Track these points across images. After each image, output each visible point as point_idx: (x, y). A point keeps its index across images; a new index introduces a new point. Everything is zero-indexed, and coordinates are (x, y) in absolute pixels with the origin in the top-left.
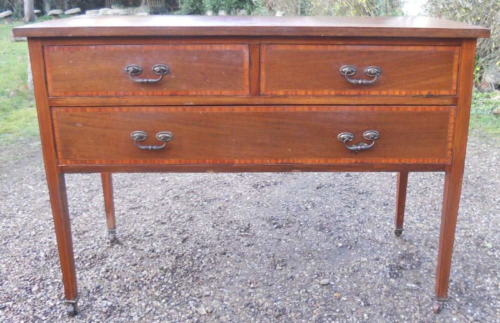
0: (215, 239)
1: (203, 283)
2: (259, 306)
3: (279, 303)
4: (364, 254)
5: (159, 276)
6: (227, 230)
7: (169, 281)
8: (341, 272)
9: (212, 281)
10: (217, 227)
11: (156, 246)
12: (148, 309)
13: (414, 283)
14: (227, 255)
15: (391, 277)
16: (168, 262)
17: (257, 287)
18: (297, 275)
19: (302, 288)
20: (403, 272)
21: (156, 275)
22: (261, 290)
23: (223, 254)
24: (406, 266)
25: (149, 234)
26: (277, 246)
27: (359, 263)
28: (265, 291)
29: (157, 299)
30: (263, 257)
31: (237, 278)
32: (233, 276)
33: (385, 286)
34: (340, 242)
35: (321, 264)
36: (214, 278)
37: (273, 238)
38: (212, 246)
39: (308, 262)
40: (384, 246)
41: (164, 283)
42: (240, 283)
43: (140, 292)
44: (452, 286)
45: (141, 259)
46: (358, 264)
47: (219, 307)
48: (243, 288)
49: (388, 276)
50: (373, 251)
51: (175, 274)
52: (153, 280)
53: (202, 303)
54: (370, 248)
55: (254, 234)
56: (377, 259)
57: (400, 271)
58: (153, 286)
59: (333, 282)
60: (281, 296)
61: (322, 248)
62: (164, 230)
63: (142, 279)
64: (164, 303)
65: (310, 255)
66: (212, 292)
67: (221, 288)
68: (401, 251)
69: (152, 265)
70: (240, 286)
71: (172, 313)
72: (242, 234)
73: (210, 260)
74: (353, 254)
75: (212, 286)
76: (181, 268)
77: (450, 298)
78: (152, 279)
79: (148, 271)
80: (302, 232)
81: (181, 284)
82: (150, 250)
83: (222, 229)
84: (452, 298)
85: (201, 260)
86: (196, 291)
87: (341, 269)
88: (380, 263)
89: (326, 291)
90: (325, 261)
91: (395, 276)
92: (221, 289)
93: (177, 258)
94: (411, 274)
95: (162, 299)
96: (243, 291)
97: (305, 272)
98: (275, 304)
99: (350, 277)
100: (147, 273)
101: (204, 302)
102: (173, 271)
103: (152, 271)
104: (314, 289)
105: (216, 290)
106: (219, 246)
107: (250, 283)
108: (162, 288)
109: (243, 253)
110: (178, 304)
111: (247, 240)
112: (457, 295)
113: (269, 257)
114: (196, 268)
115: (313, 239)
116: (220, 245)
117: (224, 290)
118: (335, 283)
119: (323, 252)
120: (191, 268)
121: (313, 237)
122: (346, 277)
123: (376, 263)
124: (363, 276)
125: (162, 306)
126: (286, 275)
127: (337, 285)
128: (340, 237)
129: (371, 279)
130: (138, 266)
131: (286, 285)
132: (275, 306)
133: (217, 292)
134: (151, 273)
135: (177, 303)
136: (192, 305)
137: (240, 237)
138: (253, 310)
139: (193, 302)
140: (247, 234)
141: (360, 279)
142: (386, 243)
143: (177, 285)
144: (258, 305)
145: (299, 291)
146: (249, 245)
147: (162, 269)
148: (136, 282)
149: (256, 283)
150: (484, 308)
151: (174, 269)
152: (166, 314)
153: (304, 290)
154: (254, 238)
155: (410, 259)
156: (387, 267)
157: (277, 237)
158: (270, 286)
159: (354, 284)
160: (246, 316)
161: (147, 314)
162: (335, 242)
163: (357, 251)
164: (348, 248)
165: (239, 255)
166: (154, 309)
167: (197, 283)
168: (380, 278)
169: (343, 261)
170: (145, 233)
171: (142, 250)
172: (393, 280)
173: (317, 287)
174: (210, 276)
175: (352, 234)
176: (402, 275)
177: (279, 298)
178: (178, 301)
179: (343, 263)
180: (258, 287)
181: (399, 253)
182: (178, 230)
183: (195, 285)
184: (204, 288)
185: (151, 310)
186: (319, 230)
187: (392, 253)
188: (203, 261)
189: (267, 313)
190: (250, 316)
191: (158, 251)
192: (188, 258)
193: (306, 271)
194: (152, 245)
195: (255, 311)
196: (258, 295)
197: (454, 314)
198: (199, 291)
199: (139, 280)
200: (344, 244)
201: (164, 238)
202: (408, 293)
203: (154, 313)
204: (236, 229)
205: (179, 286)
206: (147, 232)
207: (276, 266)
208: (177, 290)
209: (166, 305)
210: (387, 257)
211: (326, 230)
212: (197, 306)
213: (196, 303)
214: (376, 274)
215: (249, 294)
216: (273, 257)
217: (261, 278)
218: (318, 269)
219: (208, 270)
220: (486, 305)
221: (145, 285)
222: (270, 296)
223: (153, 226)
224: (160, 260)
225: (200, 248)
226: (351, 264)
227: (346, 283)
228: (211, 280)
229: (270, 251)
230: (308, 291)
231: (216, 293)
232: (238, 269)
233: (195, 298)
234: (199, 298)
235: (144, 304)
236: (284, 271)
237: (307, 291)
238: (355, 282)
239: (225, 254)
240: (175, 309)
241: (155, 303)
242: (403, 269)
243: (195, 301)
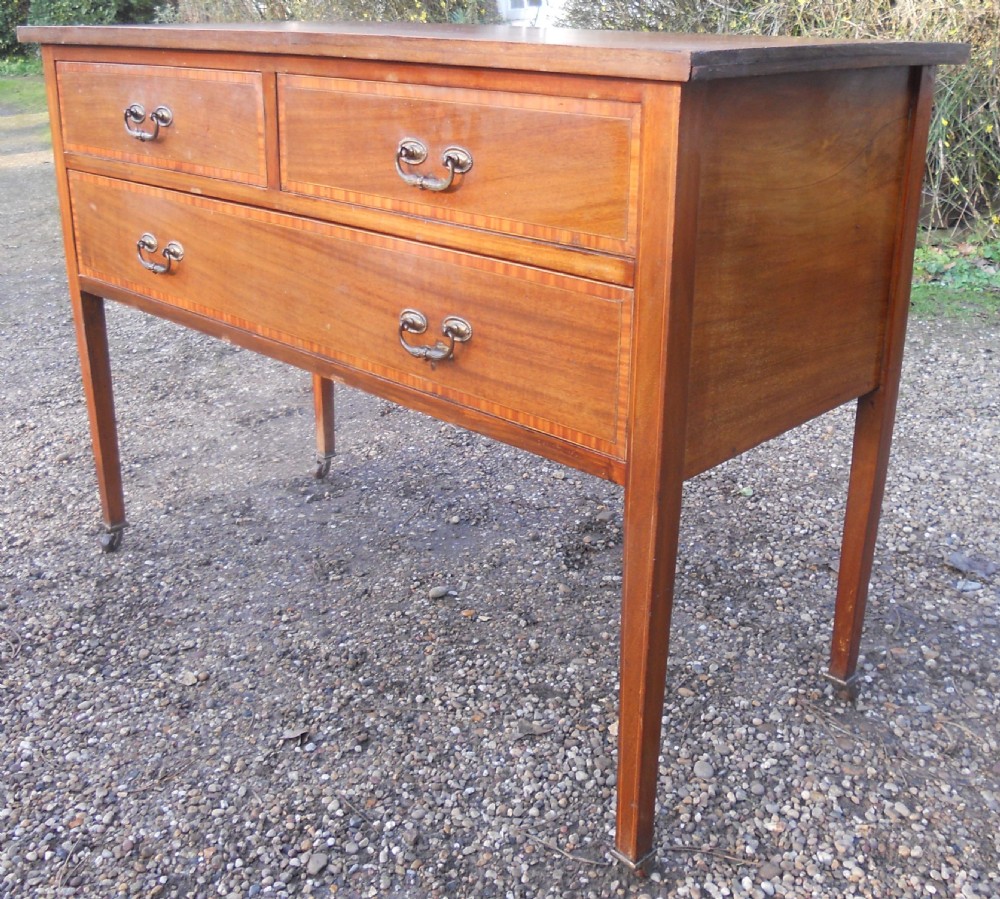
0: (177, 537)
1: (173, 626)
2: (309, 655)
3: (350, 642)
4: (506, 533)
5: (67, 625)
6: (202, 517)
7: (95, 632)
8: (468, 571)
9: (193, 620)
10: (178, 512)
11: (44, 566)
12: (59, 692)
13: (616, 575)
14: (215, 565)
15: (570, 568)
16: (83, 595)
17: (296, 620)
18: (376, 587)
19: (393, 610)
20: (592, 556)
21: (60, 623)
22: (306, 624)
23: (205, 564)
24: (595, 545)
25: (18, 542)
26: (320, 536)
27: (500, 550)
28: (315, 624)
29: (75, 669)
30: (295, 561)
31: (248, 607)
32: (237, 605)
33: (561, 587)
34: (453, 514)
35: (423, 560)
36: (196, 614)
37: (308, 522)
38: (175, 551)
39: (395, 560)
40: (545, 513)
41: (84, 637)
42: (257, 615)
43: (30, 661)
44: (689, 571)
45: (13, 596)
46: (498, 552)
47: (221, 667)
48: (266, 624)
49: (564, 567)
50: (523, 524)
51: (104, 616)
52: (56, 634)
53: (182, 665)
54: (517, 520)
55: (265, 519)
56: (536, 538)
57: (585, 555)
58: (59, 646)
59: (455, 590)
60: (351, 630)
61: (418, 531)
62: (53, 531)
63: (28, 635)
64: (94, 675)
65: (395, 547)
66: (199, 640)
67: (218, 630)
68: (581, 518)
69: (45, 605)
70: (259, 622)
71: (118, 692)
72: (238, 520)
73: (177, 579)
74: (484, 534)
75: (197, 630)
76: (114, 602)
77: (689, 592)
78: (52, 633)
79: (37, 617)
80: (367, 504)
81: (123, 633)
82: (31, 575)
83: (189, 514)
84: (693, 592)
85: (157, 582)
86: (161, 642)
87: (466, 566)
88: (544, 545)
89: (442, 608)
90: (429, 554)
91: (576, 566)
92: (217, 633)
93: (99, 584)
94: (607, 560)
95: (87, 668)
96: (267, 630)
97: (391, 580)
98: (342, 645)
99: (487, 578)
100: (36, 623)
101: (186, 662)
102: (99, 609)
103: (47, 617)
104: (418, 609)
105: (208, 636)
106: (191, 550)
107: (280, 614)
108: (81, 646)
109: (248, 558)
110: (127, 674)
111: (251, 532)
112: (701, 586)
113: (308, 560)
114: (151, 598)
115: (395, 515)
116: (193, 547)
117: (225, 633)
118: (459, 592)
119: (421, 536)
120: (138, 599)
121: (395, 511)
122: (478, 578)
123: (536, 547)
124: (513, 573)
125: (90, 683)
126: (352, 590)
127: (464, 595)
128: (450, 506)
129: (531, 575)
130: (11, 611)
131: (358, 608)
132: (344, 649)
133: (210, 639)
134: (45, 621)
135: (125, 671)
136: (159, 672)
137: (235, 527)
138: (297, 662)
139: (159, 664)
140: (249, 519)
141: (508, 579)
142: (548, 507)
143: (114, 636)
144: (306, 651)
145: (388, 615)
146: (259, 541)
147: (70, 609)
148: (16, 642)
149: (292, 612)
150: (754, 601)
151: (98, 607)
152: (103, 695)
153: (398, 613)
154: (265, 527)
155: (601, 532)
156: (558, 550)
157: (316, 519)
158: (324, 613)
159: (498, 590)
160: (285, 675)
161: (59, 701)
162: (443, 515)
163: (491, 528)
164: (473, 523)
165: (240, 563)
166: (74, 690)
167: (160, 628)
168: (549, 573)
169: (466, 551)
170: (9, 542)
171: (11, 577)
172: (574, 574)
173: (423, 603)
174: (186, 610)
175: (475, 497)
176: (590, 562)
177: (348, 634)
178: (125, 667)
179: (467, 553)
180: (299, 619)
181: (578, 522)
182: (85, 526)
183: (155, 632)
184: (179, 635)
185: (68, 693)
186: (405, 496)
187: (564, 524)
188: (162, 583)
189: (330, 664)
190: (294, 675)
191: (49, 574)
192: (126, 581)
193: (394, 576)
194: (32, 564)
195: (302, 665)
196: (303, 633)
197: (701, 619)
198: (168, 642)
199: (23, 638)
200: (463, 517)
201: (59, 547)
202: (608, 593)
203: (77, 698)
204: (223, 513)
205: (119, 639)
206: (15, 539)
207: (327, 574)
208: (116, 647)
209: (99, 678)
210: (555, 533)
211: (419, 495)
212: (171, 671)
213: (168, 667)
214: (538, 565)
215: (283, 635)
216: (317, 557)
217: (302, 602)
218: (418, 571)
219: (179, 599)
220: (757, 596)
221: (39, 645)
222: (328, 633)
223: (25, 524)
224: (62, 592)
225: (149, 558)
226: (485, 553)
227: (481, 590)
228: (190, 618)
229: (307, 548)
230: (407, 613)
231: (207, 641)
232: (247, 590)
233: (162, 657)
234: (173, 654)
235: (46, 684)
236: (346, 582)
237: (403, 614)
238: (499, 586)
239: (208, 563)
240: (122, 683)
241: (72, 677)
242: (591, 550)
243: (165, 661)
